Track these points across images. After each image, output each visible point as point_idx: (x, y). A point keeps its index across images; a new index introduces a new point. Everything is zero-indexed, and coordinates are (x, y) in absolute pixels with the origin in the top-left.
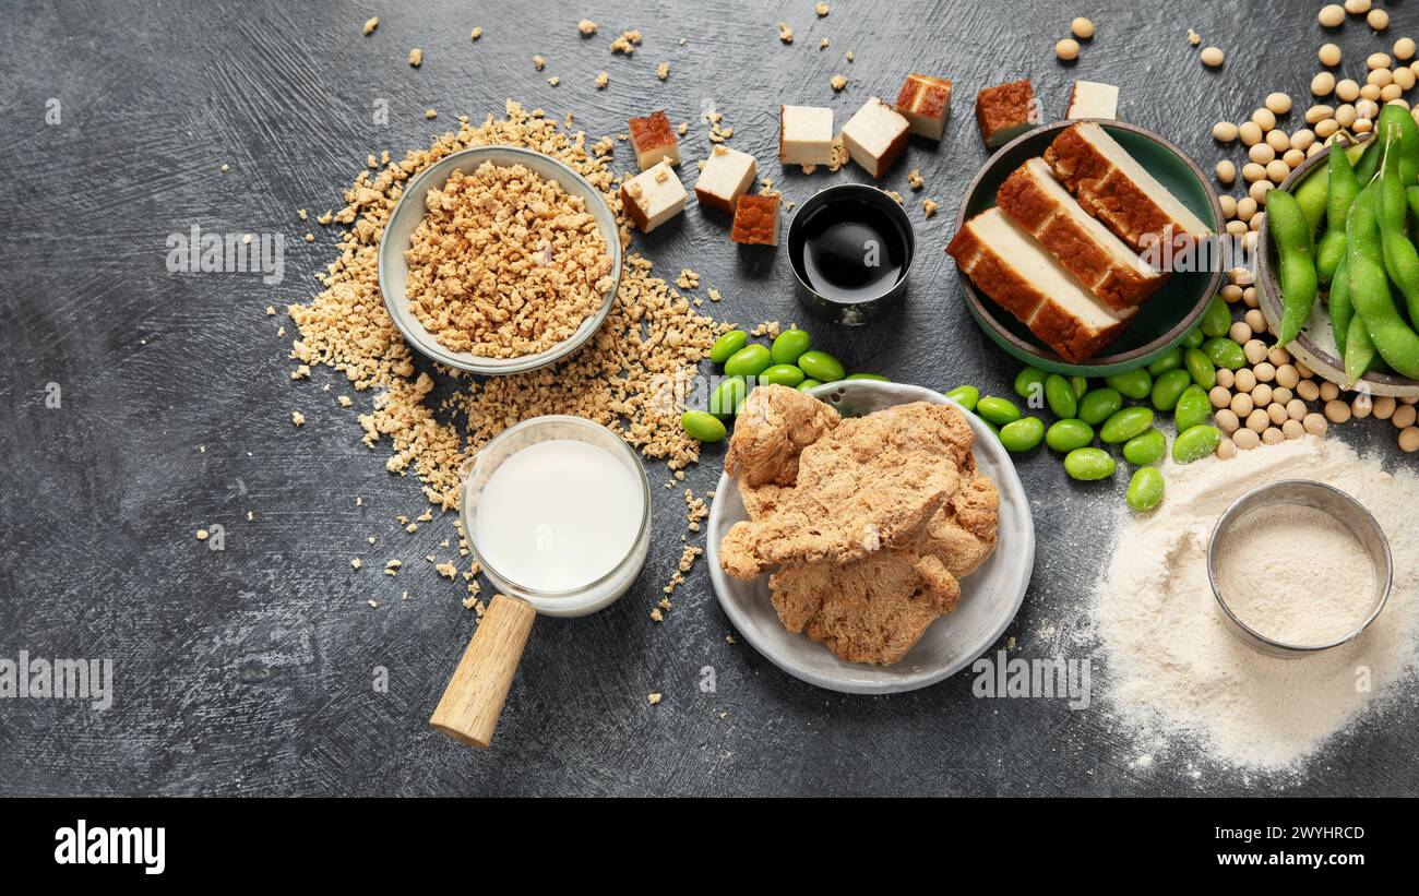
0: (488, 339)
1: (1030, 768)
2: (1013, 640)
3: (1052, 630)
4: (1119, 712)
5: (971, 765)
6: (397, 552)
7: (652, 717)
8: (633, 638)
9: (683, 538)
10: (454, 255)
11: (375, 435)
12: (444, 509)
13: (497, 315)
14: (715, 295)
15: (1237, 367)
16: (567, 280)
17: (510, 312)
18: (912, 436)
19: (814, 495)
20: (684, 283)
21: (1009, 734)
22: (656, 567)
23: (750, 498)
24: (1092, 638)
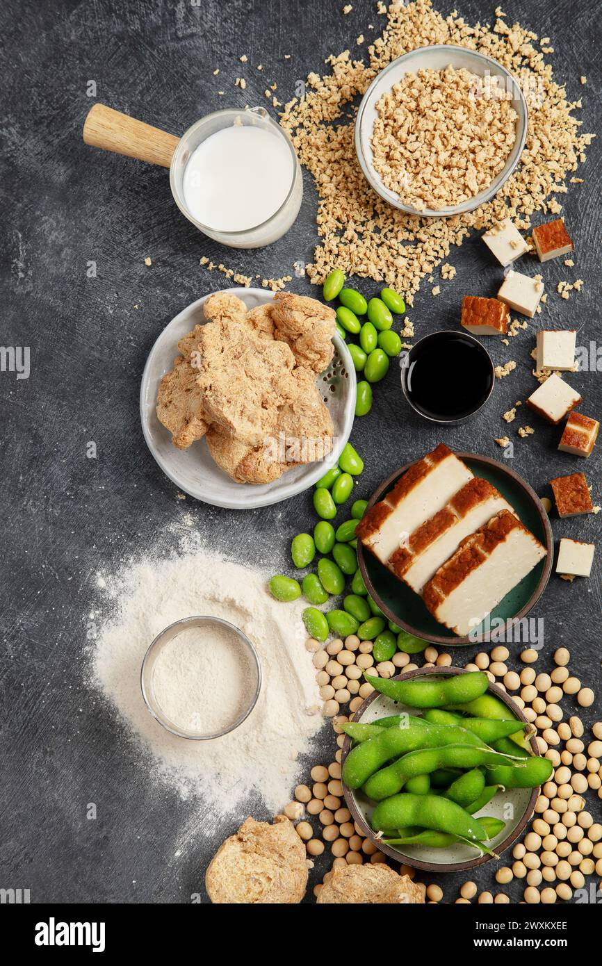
0: (387, 129)
1: (98, 507)
2: (184, 498)
3: (190, 523)
4: (134, 567)
5: (101, 469)
6: (252, 85)
7: (136, 261)
8: (190, 246)
9: (258, 276)
10: (448, 99)
11: (334, 62)
12: (280, 114)
13: (402, 134)
14: (436, 291)
15: (374, 655)
16: (425, 179)
17: (405, 143)
18: (301, 420)
19: (249, 349)
20: (445, 268)
21: (121, 494)
22: (238, 259)
23: (260, 312)
24: (184, 550)
